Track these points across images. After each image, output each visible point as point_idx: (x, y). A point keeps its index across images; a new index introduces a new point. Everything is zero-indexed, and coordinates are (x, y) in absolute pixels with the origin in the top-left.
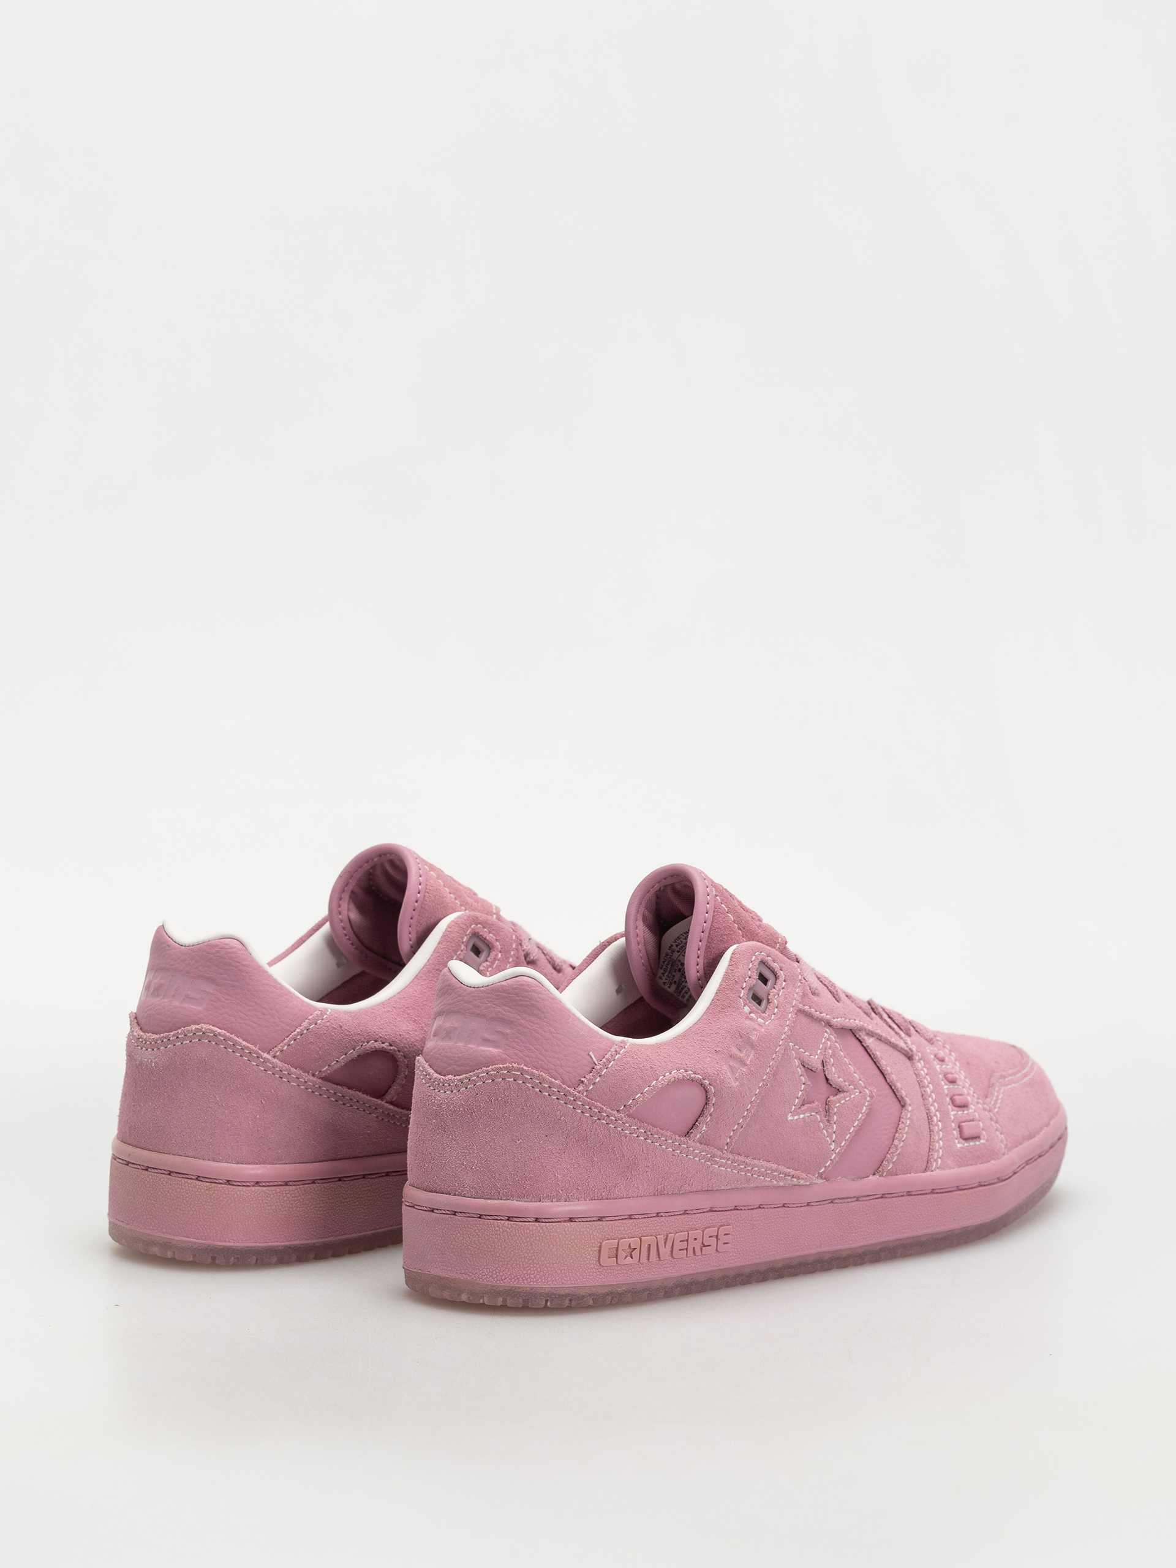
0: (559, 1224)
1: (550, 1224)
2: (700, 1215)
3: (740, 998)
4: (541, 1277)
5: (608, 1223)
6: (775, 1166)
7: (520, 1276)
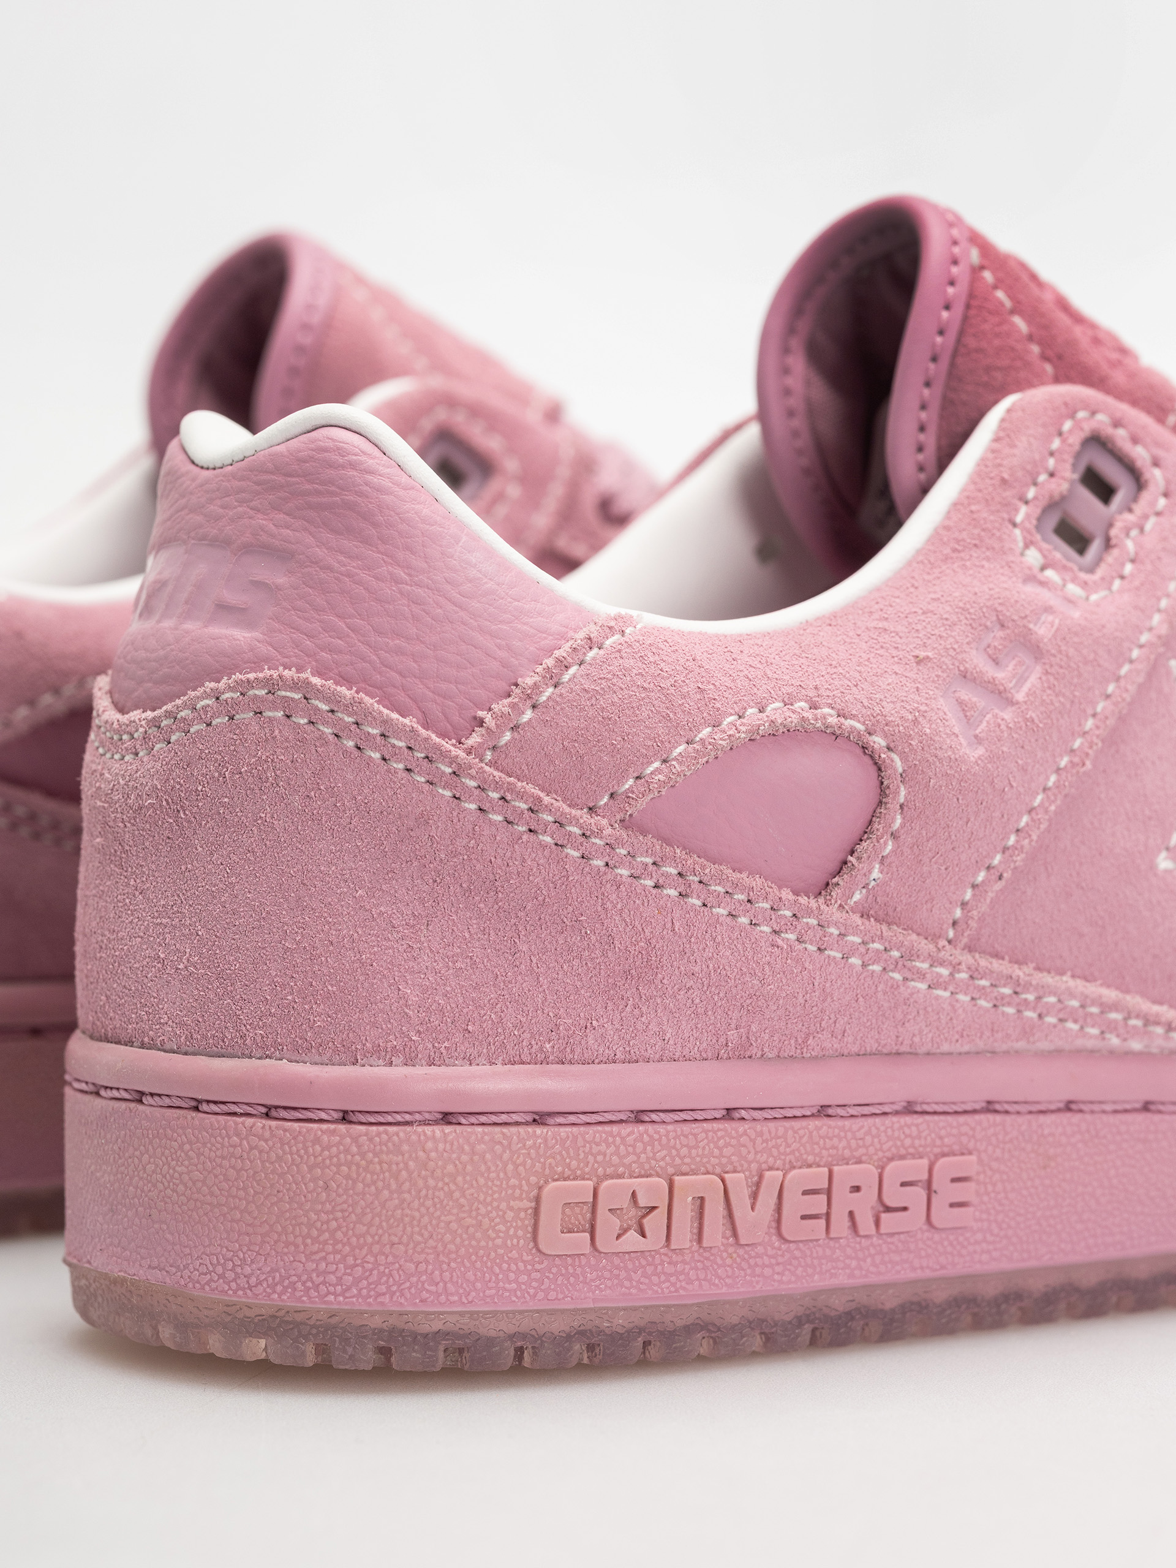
0: (408, 1129)
1: (381, 1128)
2: (871, 1120)
3: (1015, 525)
4: (357, 1281)
5: (563, 1131)
6: (1110, 994)
7: (299, 1277)
